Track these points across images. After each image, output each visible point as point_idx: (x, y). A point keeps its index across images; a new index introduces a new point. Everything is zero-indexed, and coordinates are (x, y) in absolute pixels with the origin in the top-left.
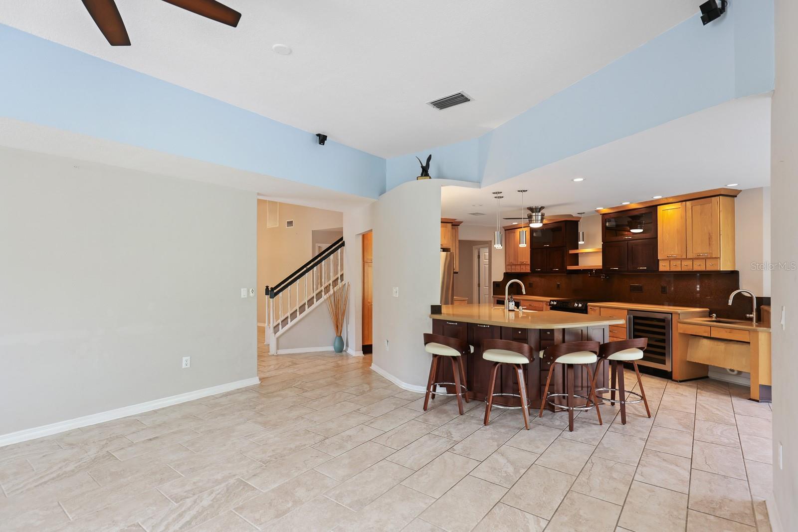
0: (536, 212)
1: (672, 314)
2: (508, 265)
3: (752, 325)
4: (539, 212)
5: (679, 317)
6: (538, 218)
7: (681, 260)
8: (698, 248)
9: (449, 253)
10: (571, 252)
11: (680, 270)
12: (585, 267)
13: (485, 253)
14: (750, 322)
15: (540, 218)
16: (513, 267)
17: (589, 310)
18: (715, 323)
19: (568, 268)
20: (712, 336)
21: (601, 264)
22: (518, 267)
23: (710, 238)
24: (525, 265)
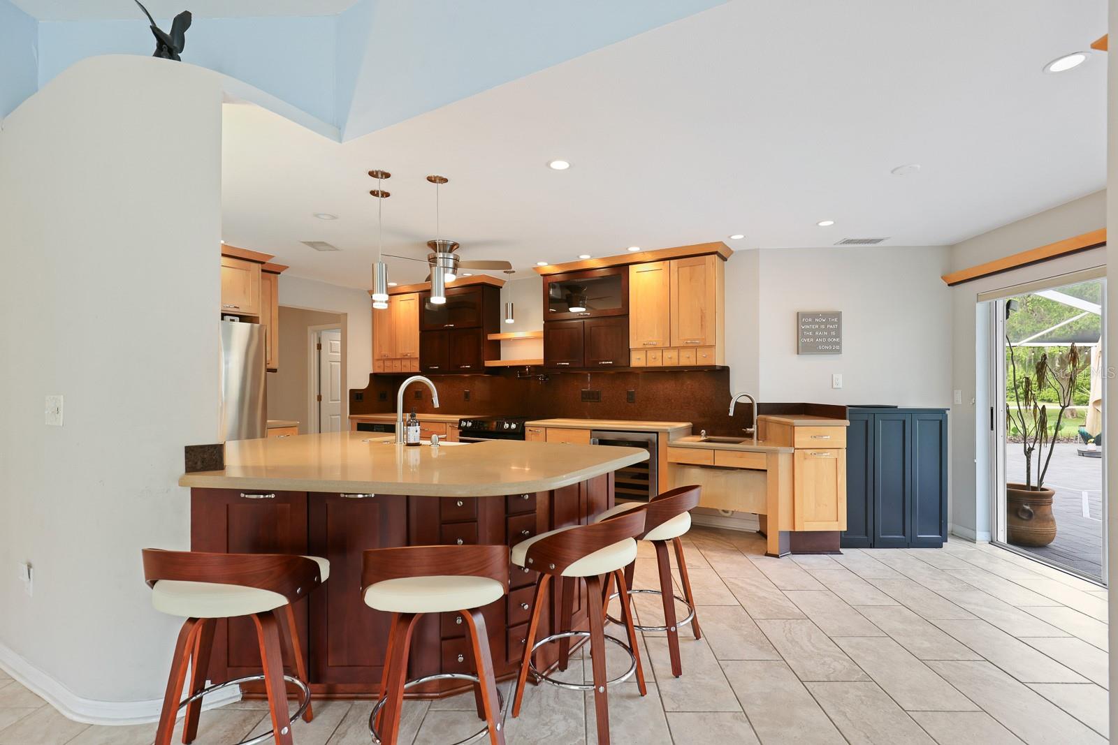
0: (444, 251)
1: (657, 433)
2: (378, 360)
3: (752, 444)
4: (450, 251)
5: (669, 437)
6: (448, 263)
7: (663, 349)
8: (686, 332)
9: (256, 325)
10: (491, 337)
11: (660, 365)
12: (515, 361)
13: (332, 341)
14: (748, 439)
15: (451, 263)
16: (388, 363)
17: (527, 433)
18: (705, 443)
19: (486, 365)
20: (716, 465)
21: (542, 357)
22: (397, 363)
23: (702, 318)
24: (410, 359)
